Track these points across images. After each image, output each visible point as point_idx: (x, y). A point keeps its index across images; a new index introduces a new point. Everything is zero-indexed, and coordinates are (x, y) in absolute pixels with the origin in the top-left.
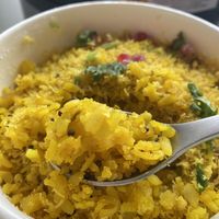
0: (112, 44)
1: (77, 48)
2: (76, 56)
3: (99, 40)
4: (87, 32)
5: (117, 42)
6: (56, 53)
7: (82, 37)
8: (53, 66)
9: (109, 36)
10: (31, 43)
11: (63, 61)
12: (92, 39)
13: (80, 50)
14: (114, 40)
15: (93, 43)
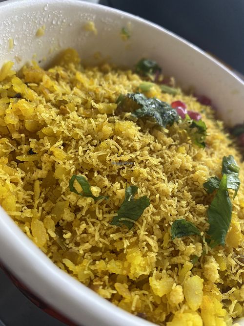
0: (173, 90)
1: (133, 73)
2: (129, 79)
3: (161, 79)
4: (154, 63)
5: (179, 91)
6: (110, 65)
7: (146, 63)
8: (99, 74)
9: (173, 79)
10: (92, 33)
11: (111, 76)
12: (154, 73)
13: (136, 76)
14: (176, 87)
15: (152, 77)
